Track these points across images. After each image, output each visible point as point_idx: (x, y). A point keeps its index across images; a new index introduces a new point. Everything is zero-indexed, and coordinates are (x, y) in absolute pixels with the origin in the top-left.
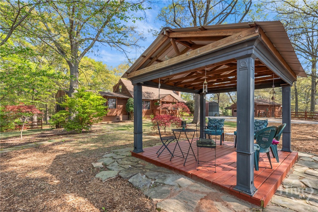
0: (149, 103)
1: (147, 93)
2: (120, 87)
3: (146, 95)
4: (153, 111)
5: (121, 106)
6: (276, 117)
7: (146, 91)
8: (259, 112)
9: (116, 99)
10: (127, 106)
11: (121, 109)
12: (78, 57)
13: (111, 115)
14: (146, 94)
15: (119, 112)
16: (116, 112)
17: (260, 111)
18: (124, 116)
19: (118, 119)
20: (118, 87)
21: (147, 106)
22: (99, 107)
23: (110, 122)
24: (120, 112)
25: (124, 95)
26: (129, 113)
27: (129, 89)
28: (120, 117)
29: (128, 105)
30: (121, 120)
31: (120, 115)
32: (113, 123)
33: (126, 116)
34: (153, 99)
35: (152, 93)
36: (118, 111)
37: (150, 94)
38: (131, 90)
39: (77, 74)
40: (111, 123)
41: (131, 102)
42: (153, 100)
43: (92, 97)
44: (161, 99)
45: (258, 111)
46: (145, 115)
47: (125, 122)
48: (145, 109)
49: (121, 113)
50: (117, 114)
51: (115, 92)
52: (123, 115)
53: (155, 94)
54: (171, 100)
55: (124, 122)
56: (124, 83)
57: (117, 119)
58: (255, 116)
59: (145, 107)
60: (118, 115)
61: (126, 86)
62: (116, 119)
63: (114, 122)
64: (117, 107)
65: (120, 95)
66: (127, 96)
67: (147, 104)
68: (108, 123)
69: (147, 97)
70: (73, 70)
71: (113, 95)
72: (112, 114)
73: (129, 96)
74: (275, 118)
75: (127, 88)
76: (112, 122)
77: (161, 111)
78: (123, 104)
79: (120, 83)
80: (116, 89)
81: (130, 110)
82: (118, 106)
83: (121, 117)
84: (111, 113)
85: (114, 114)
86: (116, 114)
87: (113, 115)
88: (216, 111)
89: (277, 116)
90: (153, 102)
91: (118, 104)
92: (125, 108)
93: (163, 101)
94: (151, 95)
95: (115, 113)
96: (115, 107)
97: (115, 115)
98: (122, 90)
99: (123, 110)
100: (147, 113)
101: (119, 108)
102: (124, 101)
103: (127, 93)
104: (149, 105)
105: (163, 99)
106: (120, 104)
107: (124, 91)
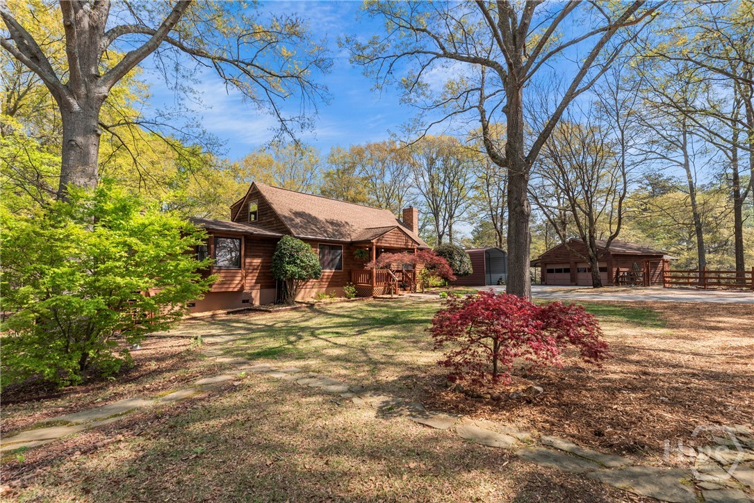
0: (340, 251)
1: (332, 223)
2: (253, 207)
3: (330, 229)
4: (350, 273)
5: (257, 261)
6: (667, 285)
7: (328, 218)
8: (618, 272)
9: (240, 240)
10: (275, 260)
11: (257, 269)
12: (97, 76)
13: (223, 290)
14: (330, 227)
15: (250, 280)
16: (239, 278)
17: (621, 269)
18: (266, 291)
19: (247, 301)
20: (247, 206)
21: (332, 260)
22: (171, 265)
23: (221, 314)
24: (254, 281)
25: (265, 229)
26: (280, 282)
27: (279, 211)
28: (253, 295)
29: (281, 257)
30: (257, 303)
31: (252, 288)
32: (231, 316)
33: (272, 293)
34: (349, 240)
35: (346, 223)
36: (246, 276)
37: (339, 225)
38: (287, 215)
39: (93, 138)
40: (224, 317)
41: (288, 249)
42: (352, 244)
43: (137, 219)
44: (374, 241)
45: (615, 270)
46: (328, 287)
47: (270, 312)
48: (328, 271)
49: (256, 283)
50: (242, 288)
51: (239, 221)
52: (261, 288)
53: (354, 228)
54: (401, 244)
55: (266, 311)
56: (264, 194)
57: (244, 301)
58: (609, 282)
59: (329, 264)
60: (247, 289)
61: (270, 201)
62: (238, 303)
63: (234, 313)
64: (243, 266)
65: (254, 228)
66: (273, 231)
67: (333, 254)
68: (213, 316)
69: (334, 234)
70: (74, 123)
71: (229, 227)
72: (226, 286)
73: (280, 232)
74: (665, 287)
75: (274, 206)
76: (228, 313)
77: (374, 274)
78: (261, 254)
79: (251, 195)
80: (240, 212)
81: (286, 273)
82: (248, 260)
83: (256, 295)
84: (222, 283)
85: (234, 286)
86: (239, 286)
87: (231, 290)
88: (500, 273)
89: (669, 283)
90: (351, 248)
91: (246, 256)
92: (270, 267)
93: (379, 244)
94: (343, 230)
95: (237, 282)
96: (238, 263)
97: (236, 290)
98: (259, 215)
99: (262, 274)
100: (334, 282)
101: (251, 268)
102: (265, 245)
103: (275, 222)
104: (339, 257)
105: (378, 240)
106: (252, 254)
107: (264, 218)
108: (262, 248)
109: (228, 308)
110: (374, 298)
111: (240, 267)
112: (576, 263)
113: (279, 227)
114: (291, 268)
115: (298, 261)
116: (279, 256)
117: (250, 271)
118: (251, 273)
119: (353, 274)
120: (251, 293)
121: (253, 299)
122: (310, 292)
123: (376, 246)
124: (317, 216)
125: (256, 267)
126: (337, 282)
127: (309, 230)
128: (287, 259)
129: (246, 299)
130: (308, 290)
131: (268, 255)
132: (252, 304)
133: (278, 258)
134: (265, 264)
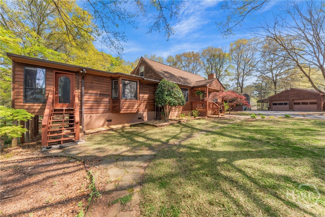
0: (187, 92)
2: (142, 69)
5: (146, 96)
7: (179, 76)
9: (136, 82)
10: (158, 94)
13: (128, 112)
14: (182, 79)
15: (142, 107)
16: (137, 105)
18: (150, 112)
19: (141, 119)
21: (185, 96)
23: (127, 127)
26: (157, 108)
30: (146, 119)
31: (143, 111)
33: (153, 113)
35: (187, 78)
36: (140, 104)
37: (185, 79)
38: (160, 71)
42: (193, 87)
44: (207, 86)
46: (182, 111)
49: (145, 108)
50: (138, 111)
52: (148, 111)
53: (191, 81)
54: (218, 88)
55: (154, 126)
57: (139, 119)
60: (141, 112)
62: (136, 120)
68: (122, 128)
69: (185, 83)
72: (130, 109)
73: (158, 80)
76: (131, 126)
77: (208, 104)
78: (148, 92)
79: (140, 64)
80: (135, 73)
82: (141, 95)
83: (145, 115)
85: (134, 110)
87: (133, 112)
91: (140, 93)
92: (152, 99)
93: (210, 88)
94: (187, 81)
95: (136, 107)
96: (135, 96)
97: (135, 112)
98: (145, 73)
99: (148, 103)
100: (185, 108)
101: (143, 99)
102: (150, 87)
103: (154, 75)
104: (187, 95)
105: (210, 85)
106: (143, 92)
107: (148, 74)
108: (148, 89)
109: (130, 123)
110: (207, 117)
111: (137, 98)
112: (293, 100)
113: (156, 78)
114: (169, 99)
115: (173, 94)
116: (161, 91)
117: (143, 101)
118: (143, 102)
119: (193, 104)
120: (143, 114)
121: (143, 117)
122: (174, 113)
123: (208, 88)
124: (173, 74)
125: (145, 99)
126: (186, 108)
127: (173, 80)
128: (166, 93)
129: (140, 117)
130: (173, 112)
131: (151, 92)
132: (143, 120)
133: (160, 92)
134: (150, 98)
